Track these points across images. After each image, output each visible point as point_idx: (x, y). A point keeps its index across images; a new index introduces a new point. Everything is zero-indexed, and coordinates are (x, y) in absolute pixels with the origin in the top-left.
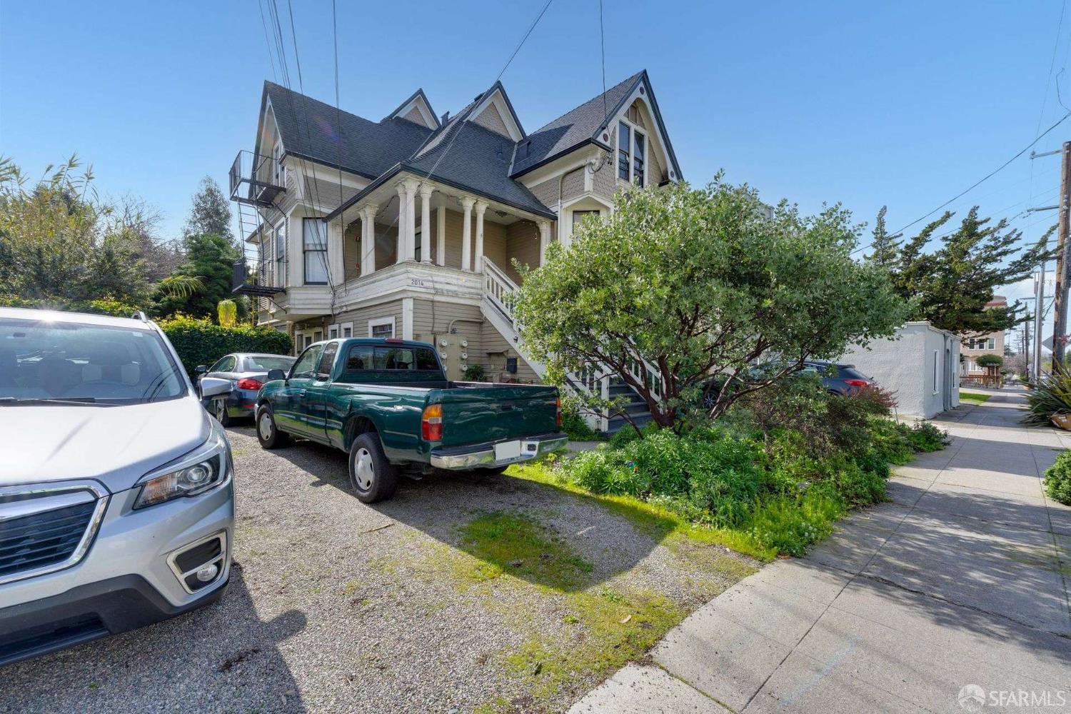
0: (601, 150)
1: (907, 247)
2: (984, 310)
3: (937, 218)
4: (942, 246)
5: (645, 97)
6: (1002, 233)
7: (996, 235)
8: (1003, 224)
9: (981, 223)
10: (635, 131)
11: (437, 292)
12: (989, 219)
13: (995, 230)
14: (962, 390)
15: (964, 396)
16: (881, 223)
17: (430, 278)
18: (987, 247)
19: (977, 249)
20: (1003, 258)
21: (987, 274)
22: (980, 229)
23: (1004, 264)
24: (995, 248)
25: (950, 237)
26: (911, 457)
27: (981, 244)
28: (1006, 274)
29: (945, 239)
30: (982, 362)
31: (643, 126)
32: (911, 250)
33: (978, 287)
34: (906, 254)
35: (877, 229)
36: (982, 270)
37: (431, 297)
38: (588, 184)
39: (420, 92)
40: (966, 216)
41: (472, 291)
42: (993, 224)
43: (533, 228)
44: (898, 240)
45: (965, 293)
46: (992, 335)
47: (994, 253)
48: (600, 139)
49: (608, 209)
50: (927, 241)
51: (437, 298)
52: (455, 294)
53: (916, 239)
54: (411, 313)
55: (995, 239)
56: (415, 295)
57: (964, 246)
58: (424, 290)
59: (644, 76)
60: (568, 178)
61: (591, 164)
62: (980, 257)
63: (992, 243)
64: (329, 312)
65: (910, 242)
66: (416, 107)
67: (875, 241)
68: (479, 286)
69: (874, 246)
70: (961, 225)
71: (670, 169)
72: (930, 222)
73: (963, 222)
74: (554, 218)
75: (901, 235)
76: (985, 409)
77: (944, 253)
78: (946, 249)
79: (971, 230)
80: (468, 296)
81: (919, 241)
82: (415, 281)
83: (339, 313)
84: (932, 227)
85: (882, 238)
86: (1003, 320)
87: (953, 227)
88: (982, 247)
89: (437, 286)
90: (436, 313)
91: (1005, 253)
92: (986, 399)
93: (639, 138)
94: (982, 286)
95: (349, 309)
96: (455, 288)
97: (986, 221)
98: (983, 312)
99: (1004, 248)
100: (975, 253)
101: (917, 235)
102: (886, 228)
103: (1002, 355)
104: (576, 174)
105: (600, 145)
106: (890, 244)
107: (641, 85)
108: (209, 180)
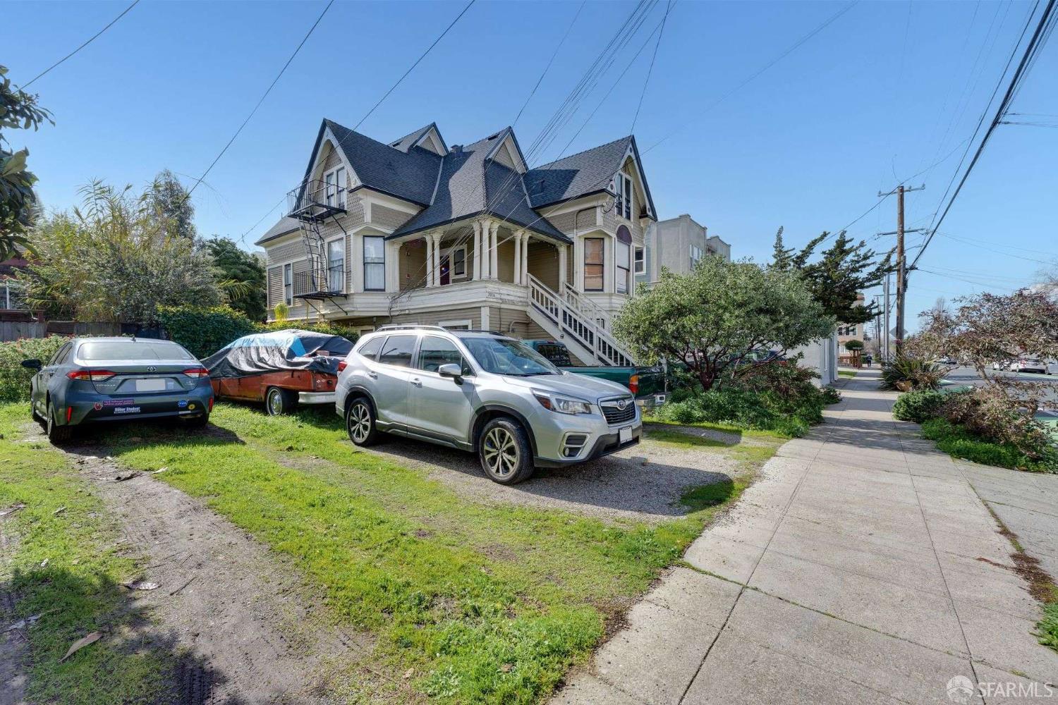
0: (609, 196)
1: (798, 258)
2: (851, 307)
3: (818, 236)
4: (822, 258)
5: (632, 155)
6: (862, 252)
7: (858, 252)
8: (862, 244)
9: (848, 242)
10: (626, 179)
11: (504, 301)
12: (852, 239)
13: (857, 248)
14: (840, 369)
15: (840, 373)
16: (779, 239)
17: (498, 292)
18: (853, 261)
19: (846, 262)
20: (863, 269)
21: (853, 280)
22: (847, 246)
23: (863, 274)
24: (858, 262)
25: (827, 252)
26: (825, 406)
27: (850, 257)
28: (865, 282)
29: (824, 253)
30: (850, 346)
31: (630, 174)
32: (800, 260)
33: (846, 290)
34: (796, 262)
35: (777, 244)
36: (849, 278)
37: (498, 305)
38: (600, 220)
39: (434, 125)
40: (838, 237)
41: (522, 299)
42: (856, 243)
43: (554, 250)
44: (791, 253)
45: (839, 294)
46: (857, 326)
47: (857, 265)
48: (609, 189)
49: (610, 237)
50: (811, 253)
51: (503, 306)
52: (513, 303)
53: (803, 251)
54: (488, 317)
55: (858, 255)
56: (490, 304)
57: (837, 260)
58: (494, 300)
59: (632, 140)
60: (581, 213)
61: (603, 206)
62: (848, 269)
63: (856, 258)
64: (387, 314)
65: (799, 254)
66: (429, 137)
67: (776, 253)
68: (525, 295)
69: (775, 256)
70: (835, 244)
71: (648, 206)
72: (813, 239)
73: (837, 242)
74: (570, 244)
75: (794, 249)
76: (856, 382)
77: (824, 264)
78: (825, 260)
79: (841, 248)
80: (520, 304)
81: (806, 253)
82: (490, 294)
83: (398, 315)
84: (814, 243)
85: (781, 251)
86: (864, 315)
87: (829, 244)
88: (849, 261)
89: (503, 297)
90: (502, 317)
91: (864, 266)
92: (854, 374)
93: (628, 182)
94: (850, 290)
95: (412, 312)
96: (512, 298)
97: (851, 240)
98: (851, 309)
99: (864, 262)
100: (845, 265)
101: (804, 249)
102: (783, 243)
103: (862, 340)
104: (588, 211)
105: (609, 193)
106: (786, 256)
107: (631, 146)
108: (168, 174)
